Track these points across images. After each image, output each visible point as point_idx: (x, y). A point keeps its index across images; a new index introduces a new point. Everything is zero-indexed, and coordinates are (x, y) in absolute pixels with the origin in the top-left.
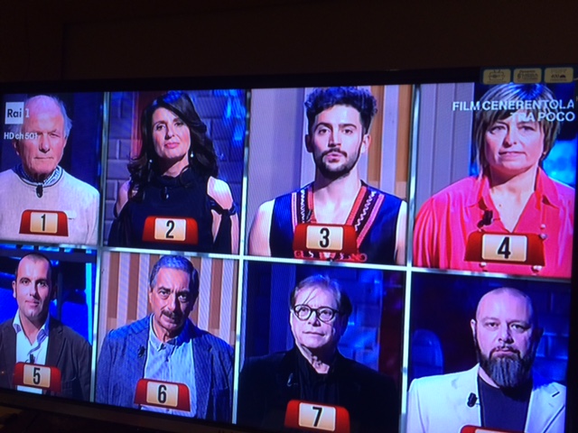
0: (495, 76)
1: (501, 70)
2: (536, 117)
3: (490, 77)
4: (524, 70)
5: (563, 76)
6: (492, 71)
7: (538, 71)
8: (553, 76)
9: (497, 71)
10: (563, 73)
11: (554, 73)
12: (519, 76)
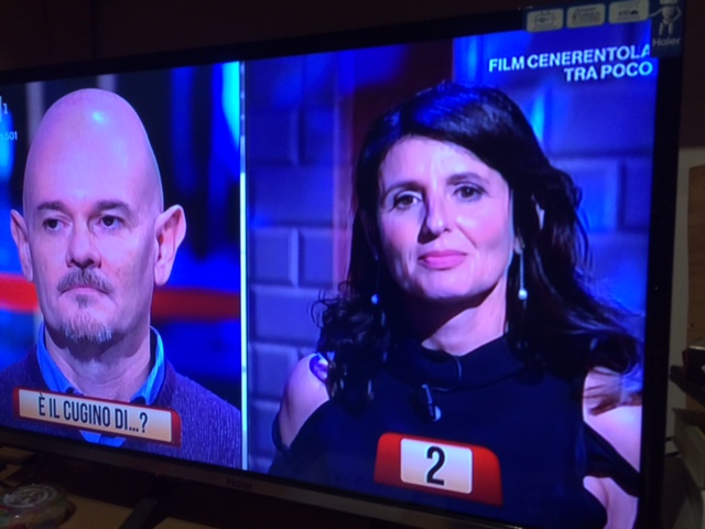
0: (542, 20)
1: (551, 11)
2: (599, 73)
3: (535, 21)
4: (581, 8)
5: (635, 12)
6: (539, 13)
7: (600, 8)
8: (620, 13)
9: (545, 12)
10: (634, 8)
11: (622, 9)
12: (574, 17)
